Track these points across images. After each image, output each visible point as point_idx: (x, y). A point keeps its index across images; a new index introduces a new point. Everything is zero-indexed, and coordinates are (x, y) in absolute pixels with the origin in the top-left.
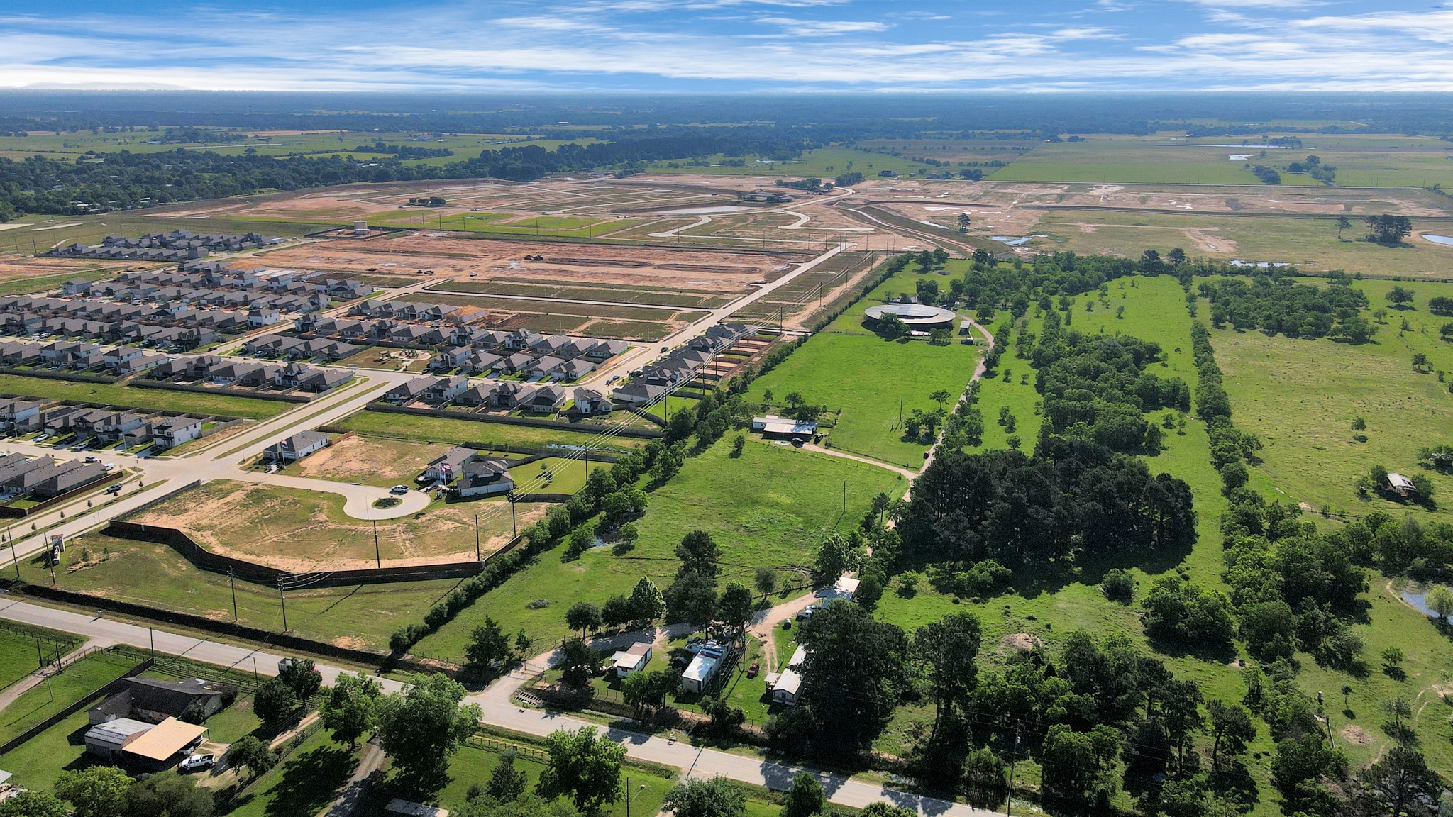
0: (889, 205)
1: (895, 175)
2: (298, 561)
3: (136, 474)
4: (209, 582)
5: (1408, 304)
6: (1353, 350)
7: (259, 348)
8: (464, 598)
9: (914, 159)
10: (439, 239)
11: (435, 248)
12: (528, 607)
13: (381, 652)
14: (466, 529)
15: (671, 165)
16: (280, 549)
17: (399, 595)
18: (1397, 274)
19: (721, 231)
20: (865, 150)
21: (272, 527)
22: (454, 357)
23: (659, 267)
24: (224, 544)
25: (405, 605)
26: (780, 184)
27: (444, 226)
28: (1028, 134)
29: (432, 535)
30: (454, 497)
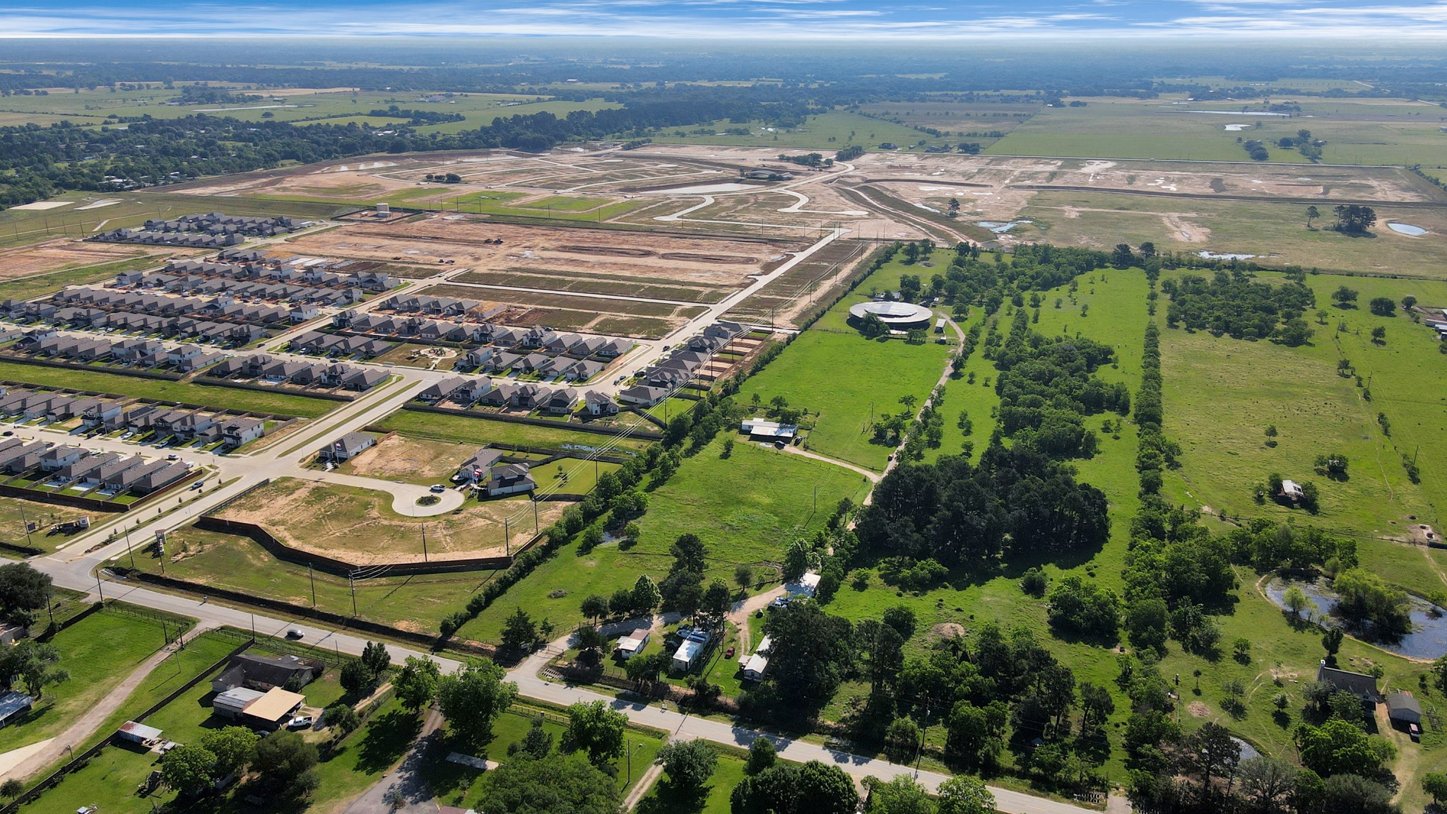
0: (886, 184)
1: (895, 148)
2: (359, 554)
3: (213, 471)
4: (289, 572)
5: (1352, 303)
6: (1288, 352)
7: (304, 345)
8: (497, 589)
9: (916, 128)
10: (458, 222)
11: (454, 233)
12: (550, 596)
13: (433, 634)
14: (496, 526)
15: (677, 133)
16: (343, 542)
17: (443, 585)
18: (1352, 269)
19: (723, 214)
20: (869, 116)
21: (334, 523)
22: (478, 357)
23: (664, 256)
24: (297, 538)
25: (449, 594)
26: (782, 158)
27: (462, 207)
28: (1032, 97)
29: (468, 531)
30: (484, 496)
